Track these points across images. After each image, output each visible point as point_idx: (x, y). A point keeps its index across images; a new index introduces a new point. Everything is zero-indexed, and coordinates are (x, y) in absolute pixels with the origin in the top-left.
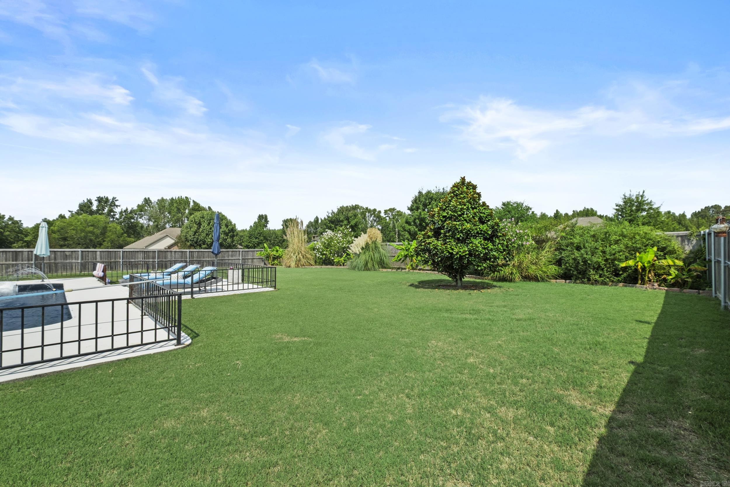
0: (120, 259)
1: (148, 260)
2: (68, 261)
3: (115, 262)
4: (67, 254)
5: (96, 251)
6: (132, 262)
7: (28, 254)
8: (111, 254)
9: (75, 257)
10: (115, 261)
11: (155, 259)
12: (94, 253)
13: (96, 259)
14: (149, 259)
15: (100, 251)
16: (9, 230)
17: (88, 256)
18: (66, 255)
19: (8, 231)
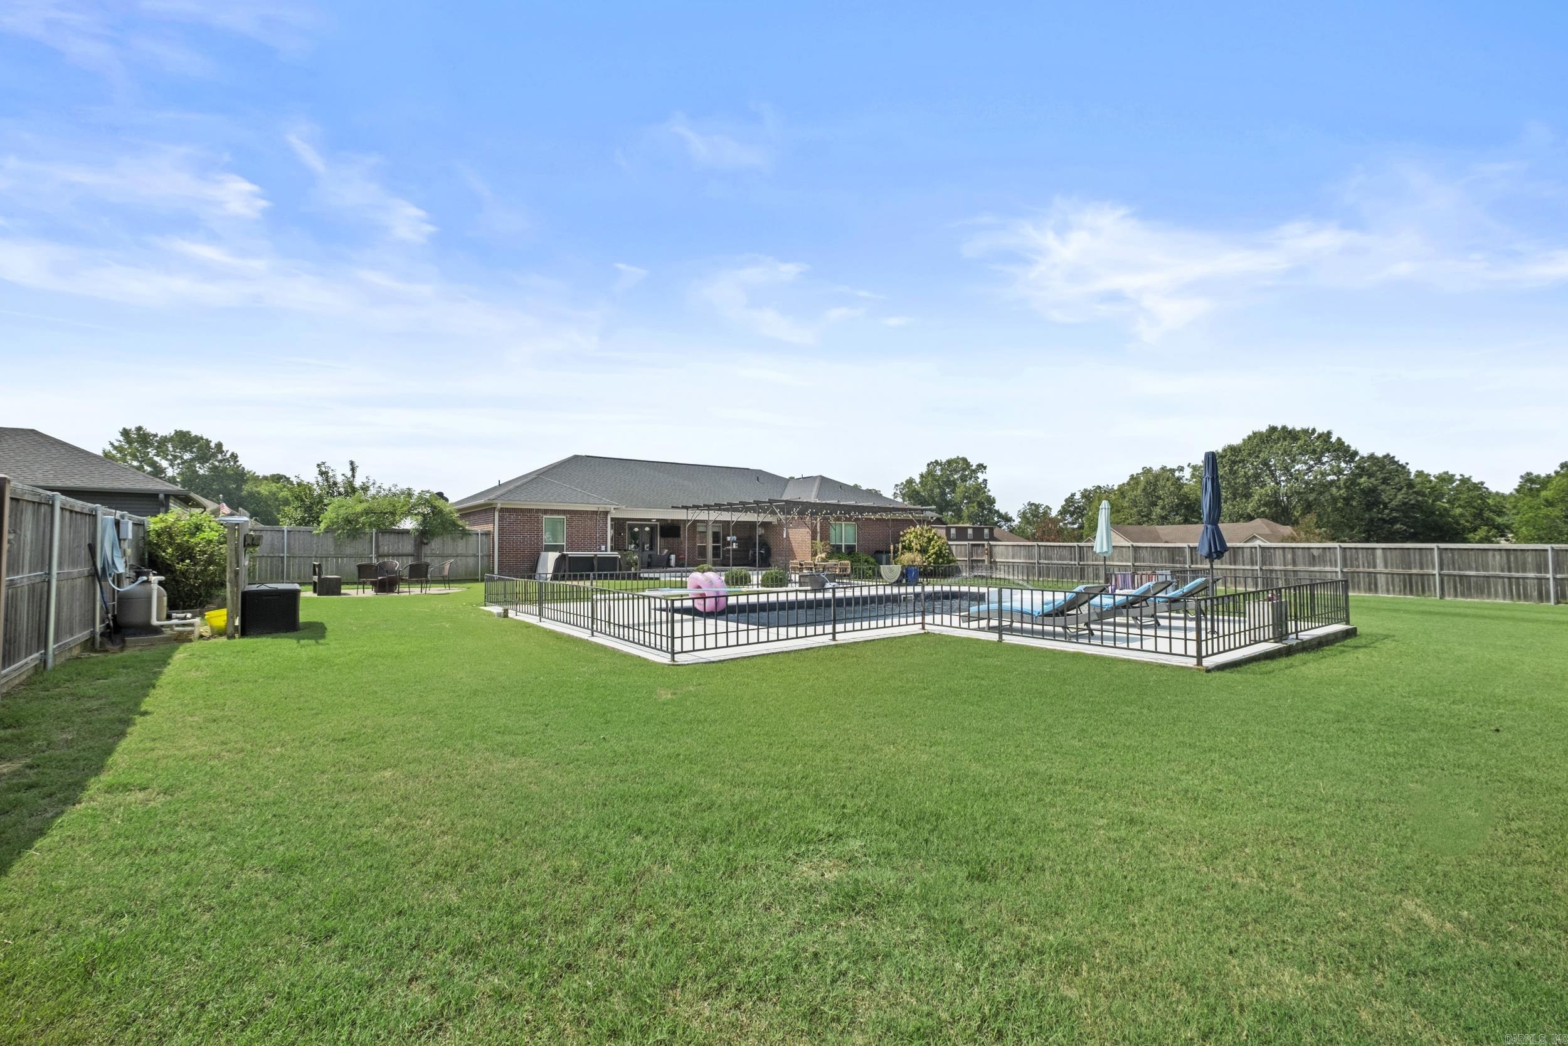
0: (1434, 568)
1: (1520, 575)
2: (1316, 569)
3: (1422, 575)
4: (1316, 553)
5: (1374, 549)
6: (1470, 576)
7: (1251, 552)
8: (1409, 555)
9: (1330, 561)
10: (1421, 572)
11: (1547, 572)
12: (1370, 551)
13: (1375, 567)
14: (1524, 571)
15: (1383, 549)
16: (1462, 503)
17: (1357, 559)
18: (1314, 556)
19: (1460, 506)
